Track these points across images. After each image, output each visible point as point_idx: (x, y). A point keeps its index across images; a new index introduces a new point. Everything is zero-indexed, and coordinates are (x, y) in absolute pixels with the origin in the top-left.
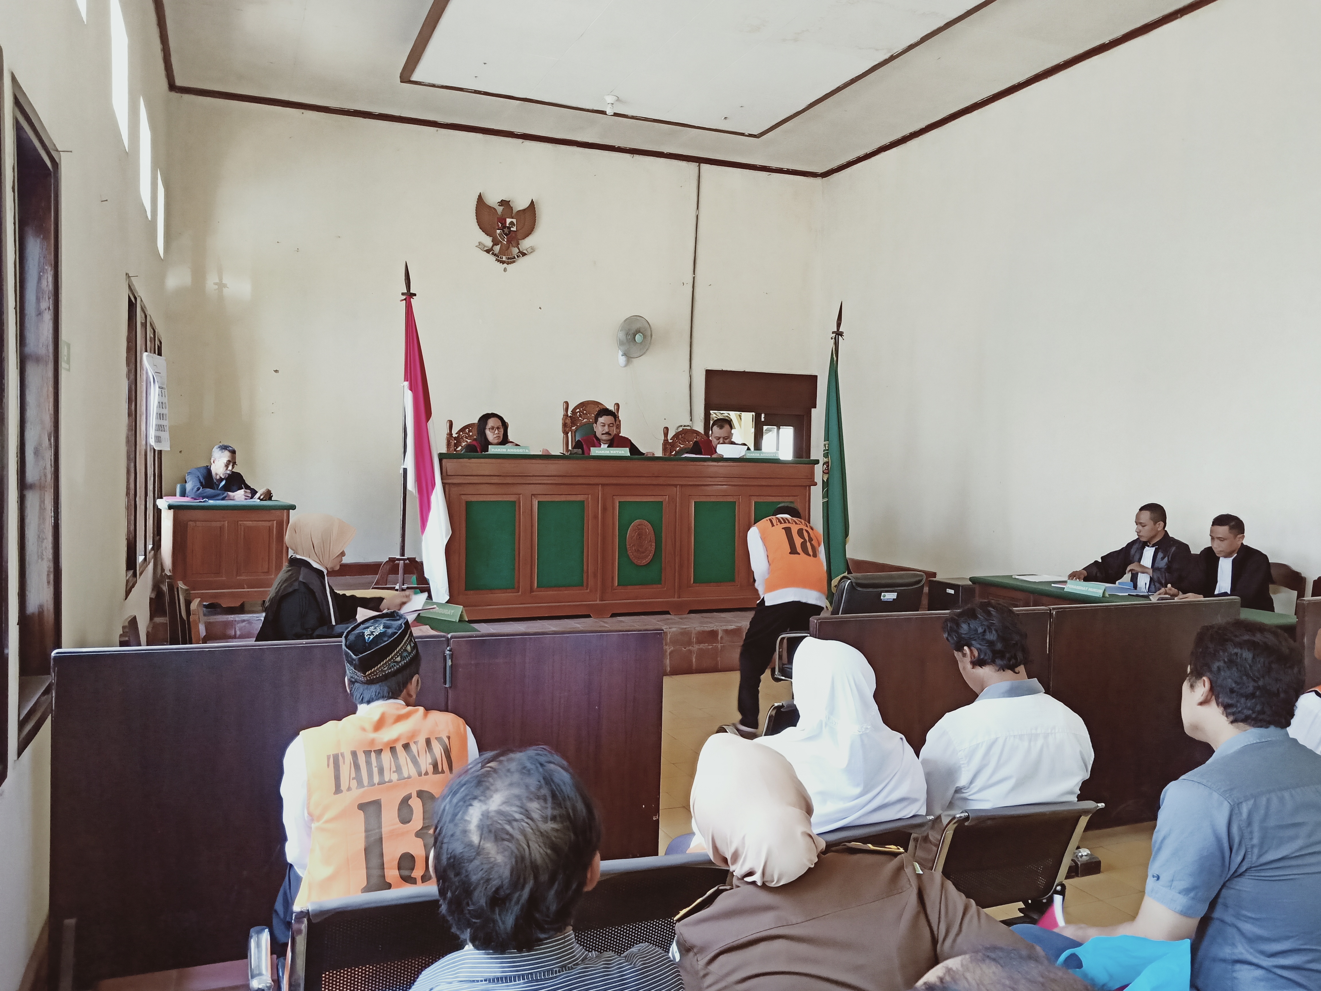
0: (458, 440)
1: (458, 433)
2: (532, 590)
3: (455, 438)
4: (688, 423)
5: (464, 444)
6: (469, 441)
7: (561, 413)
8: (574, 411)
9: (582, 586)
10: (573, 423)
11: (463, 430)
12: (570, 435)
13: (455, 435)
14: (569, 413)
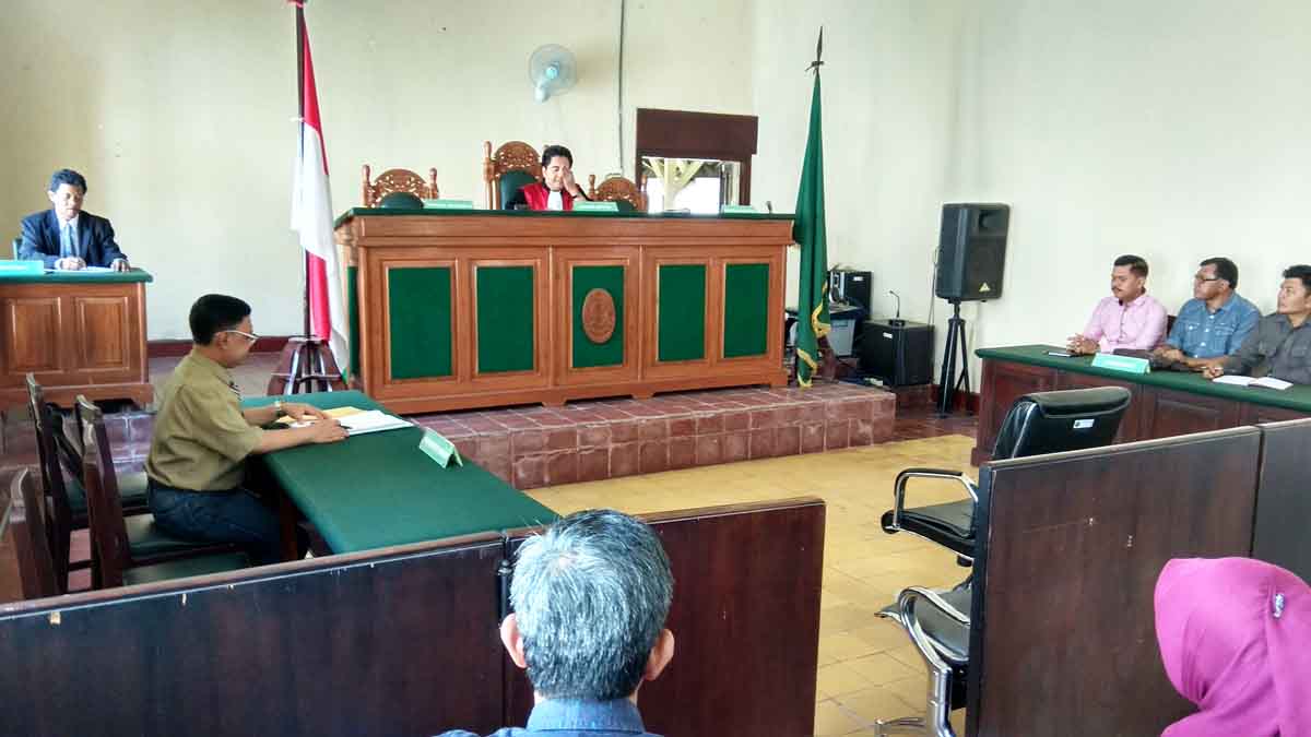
0: (377, 190)
1: (377, 181)
2: (472, 376)
3: (374, 188)
4: (620, 171)
5: (384, 194)
6: (390, 191)
7: (484, 156)
8: (497, 154)
9: (532, 368)
10: (496, 170)
11: (382, 177)
12: (494, 183)
13: (373, 184)
14: (493, 157)
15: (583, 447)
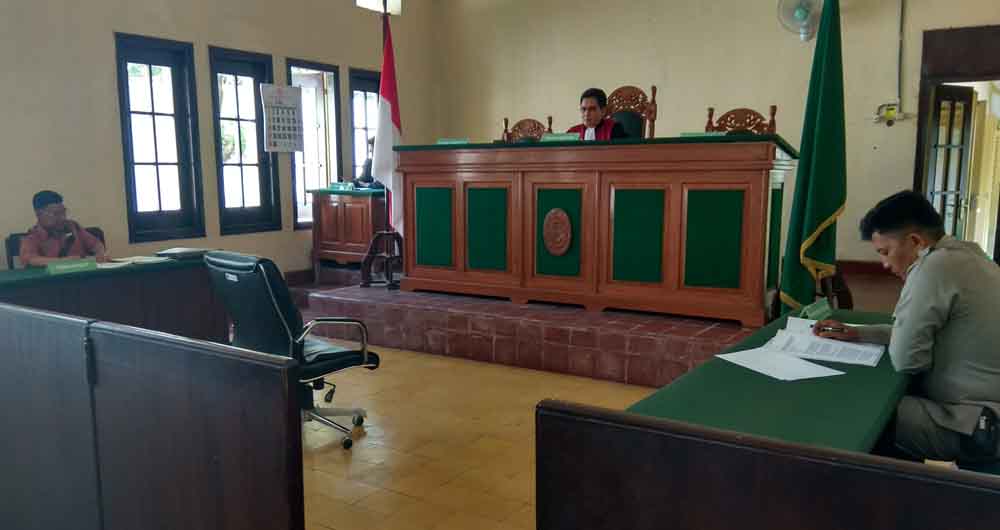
2: (465, 270)
9: (506, 270)
15: (474, 332)
